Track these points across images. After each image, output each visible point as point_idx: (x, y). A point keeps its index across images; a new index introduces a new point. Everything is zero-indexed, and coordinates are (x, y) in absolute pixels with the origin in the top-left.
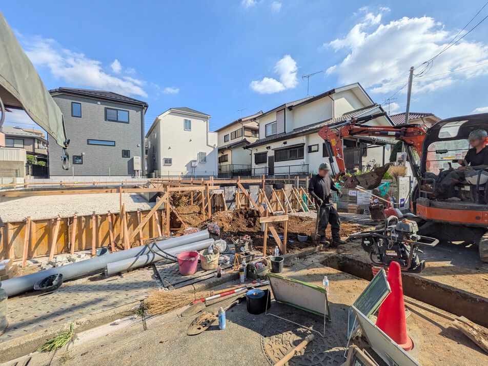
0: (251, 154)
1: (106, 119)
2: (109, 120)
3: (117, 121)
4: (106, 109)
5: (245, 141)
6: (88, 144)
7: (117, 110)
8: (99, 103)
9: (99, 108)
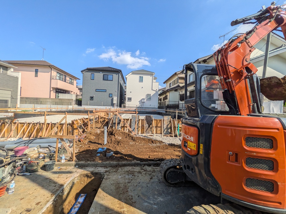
0: (179, 95)
1: (104, 79)
2: (105, 80)
3: (108, 80)
4: (104, 75)
6: (96, 91)
7: (108, 75)
8: (101, 73)
9: (101, 75)
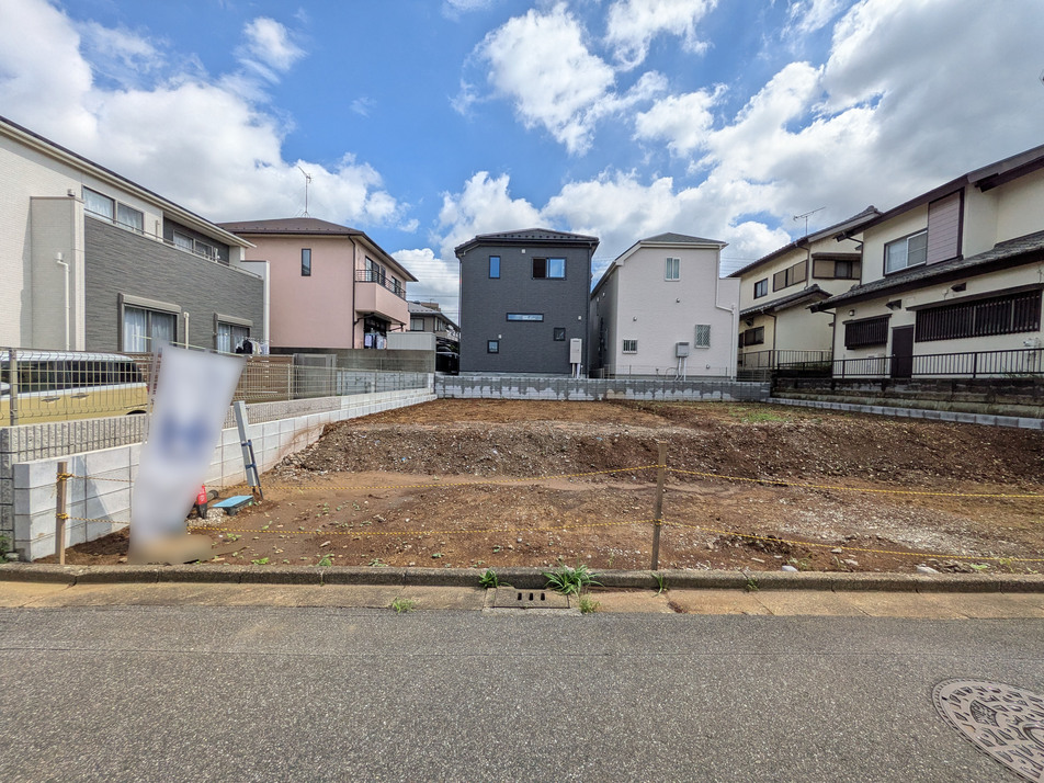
0: (833, 324)
1: (533, 276)
2: (538, 278)
3: (547, 278)
4: (533, 260)
5: (816, 291)
6: (507, 321)
7: (548, 259)
8: (524, 251)
9: (524, 259)
